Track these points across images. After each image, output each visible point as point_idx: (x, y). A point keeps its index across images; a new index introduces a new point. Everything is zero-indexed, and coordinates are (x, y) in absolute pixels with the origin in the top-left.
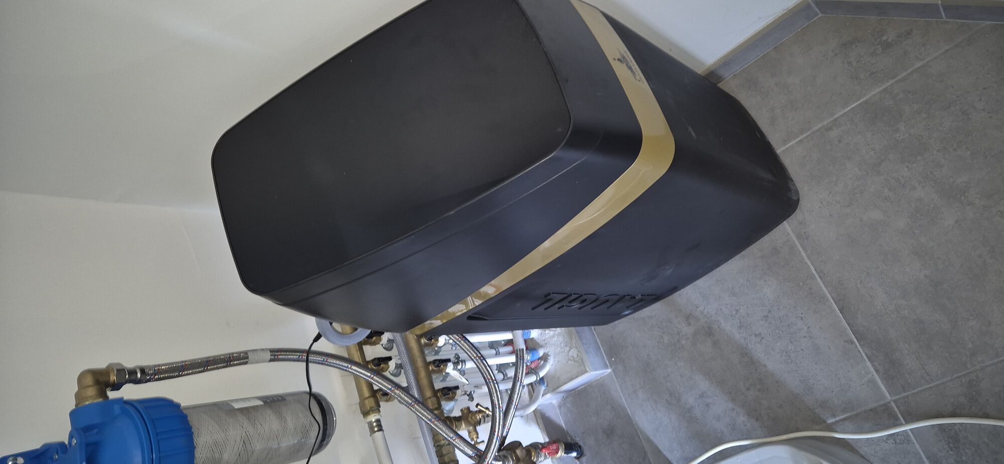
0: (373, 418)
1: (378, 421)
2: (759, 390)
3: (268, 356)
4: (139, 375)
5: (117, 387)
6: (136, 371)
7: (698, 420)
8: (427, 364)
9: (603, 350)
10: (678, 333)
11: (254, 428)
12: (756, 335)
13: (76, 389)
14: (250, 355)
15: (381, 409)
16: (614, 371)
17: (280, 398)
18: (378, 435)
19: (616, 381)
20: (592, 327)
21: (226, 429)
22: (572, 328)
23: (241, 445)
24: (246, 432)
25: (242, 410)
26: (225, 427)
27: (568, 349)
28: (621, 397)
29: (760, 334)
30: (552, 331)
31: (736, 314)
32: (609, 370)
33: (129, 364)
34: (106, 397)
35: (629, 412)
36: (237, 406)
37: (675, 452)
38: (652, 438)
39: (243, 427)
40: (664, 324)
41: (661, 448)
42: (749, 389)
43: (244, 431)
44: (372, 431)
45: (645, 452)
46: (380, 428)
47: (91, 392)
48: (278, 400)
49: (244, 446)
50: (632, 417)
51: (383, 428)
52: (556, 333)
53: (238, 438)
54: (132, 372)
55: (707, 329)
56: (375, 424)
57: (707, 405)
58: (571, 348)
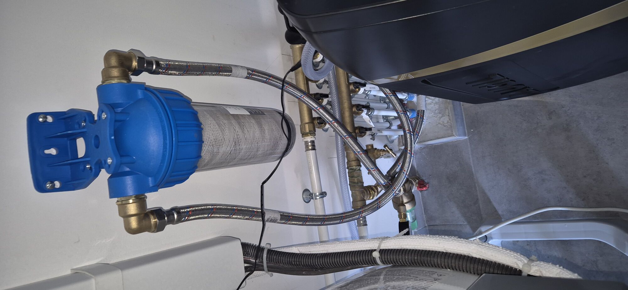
0: (309, 139)
1: (313, 142)
2: (594, 180)
3: (245, 73)
4: (154, 67)
5: (137, 72)
6: (152, 62)
7: (531, 188)
8: (352, 106)
9: (466, 122)
10: (538, 123)
11: (243, 132)
12: (609, 139)
13: (102, 67)
14: (234, 69)
15: (316, 133)
16: (469, 138)
17: (260, 112)
18: (311, 153)
19: (469, 146)
20: (461, 103)
21: (223, 129)
22: (450, 100)
23: (233, 146)
24: (237, 135)
25: (235, 116)
26: (223, 127)
27: (440, 115)
28: (469, 158)
29: (613, 139)
30: (431, 99)
31: (597, 119)
32: (466, 137)
33: (148, 54)
34: (129, 80)
35: (473, 170)
36: (232, 111)
37: (503, 205)
38: (487, 191)
39: (235, 130)
40: (527, 114)
41: (492, 199)
42: (585, 177)
43: (236, 134)
44: (307, 149)
45: (478, 199)
46: (314, 148)
47: (115, 72)
48: (259, 114)
49: (235, 146)
50: (474, 173)
51: (316, 148)
52: (434, 102)
53: (232, 140)
54: (150, 63)
55: (565, 125)
56: (310, 144)
57: (543, 180)
58: (443, 116)
